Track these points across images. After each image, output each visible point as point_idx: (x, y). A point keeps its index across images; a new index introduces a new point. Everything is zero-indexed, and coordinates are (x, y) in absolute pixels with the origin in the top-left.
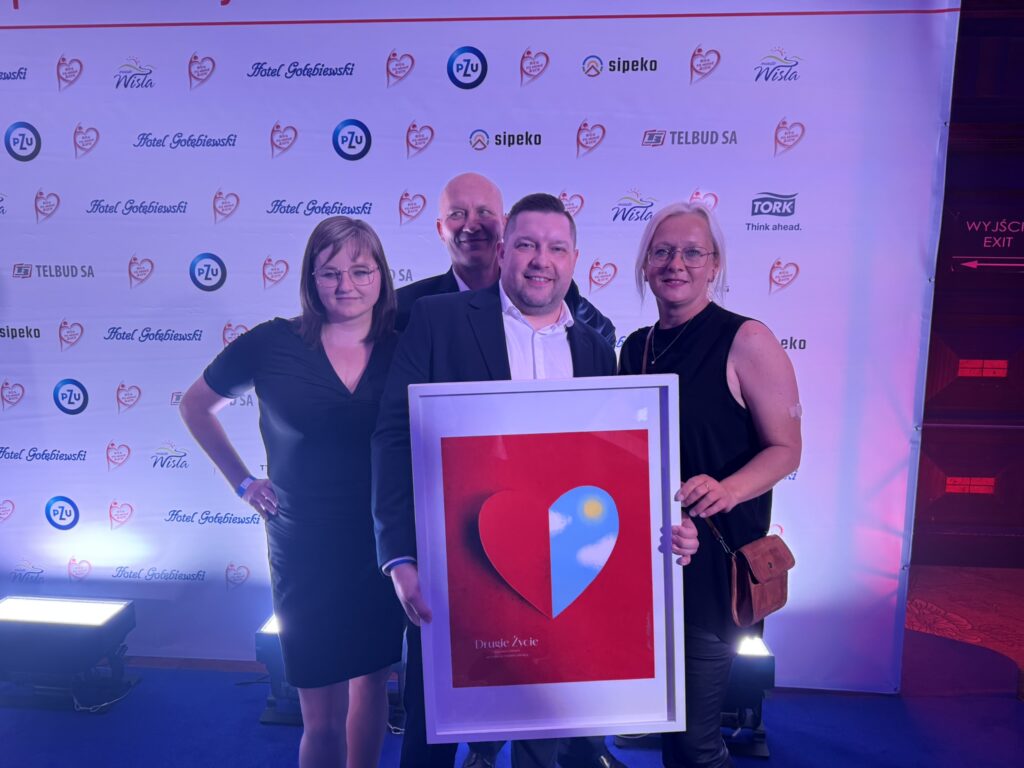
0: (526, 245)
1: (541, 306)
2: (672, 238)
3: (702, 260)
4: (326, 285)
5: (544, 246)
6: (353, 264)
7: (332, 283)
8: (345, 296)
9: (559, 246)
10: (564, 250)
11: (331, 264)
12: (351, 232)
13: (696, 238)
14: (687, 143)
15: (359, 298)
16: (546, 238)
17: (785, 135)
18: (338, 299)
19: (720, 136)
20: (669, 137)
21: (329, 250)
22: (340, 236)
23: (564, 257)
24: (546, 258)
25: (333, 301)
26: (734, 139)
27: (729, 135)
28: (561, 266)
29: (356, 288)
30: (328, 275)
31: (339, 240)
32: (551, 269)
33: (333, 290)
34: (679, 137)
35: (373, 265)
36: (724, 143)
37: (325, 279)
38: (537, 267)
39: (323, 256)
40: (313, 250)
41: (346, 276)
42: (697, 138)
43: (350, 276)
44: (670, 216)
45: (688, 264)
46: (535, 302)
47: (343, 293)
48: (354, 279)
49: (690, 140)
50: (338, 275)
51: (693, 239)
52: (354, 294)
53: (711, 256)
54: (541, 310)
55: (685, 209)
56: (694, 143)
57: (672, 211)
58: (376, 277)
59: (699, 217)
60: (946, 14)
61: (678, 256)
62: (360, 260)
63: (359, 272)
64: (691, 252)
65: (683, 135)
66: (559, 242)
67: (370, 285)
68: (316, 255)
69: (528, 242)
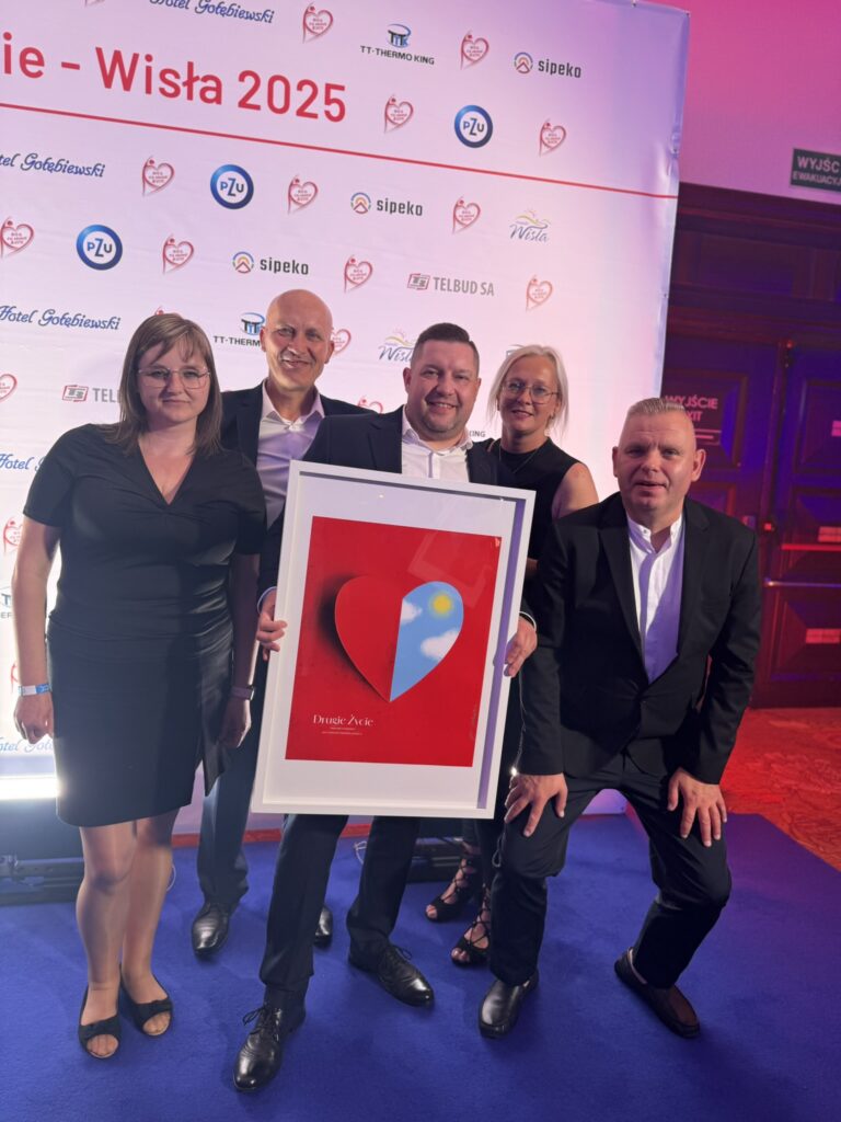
0: (432, 373)
1: (442, 432)
2: (523, 375)
3: (547, 399)
4: (152, 386)
5: (449, 375)
6: (185, 364)
7: (160, 384)
8: (173, 398)
9: (462, 374)
10: (467, 379)
11: (161, 362)
12: (183, 331)
13: (545, 376)
14: (449, 290)
15: (189, 403)
16: (450, 367)
17: (536, 291)
18: (164, 401)
19: (479, 286)
20: (432, 282)
21: (158, 348)
22: (171, 333)
23: (466, 385)
24: (450, 386)
25: (159, 403)
26: (491, 291)
27: (487, 287)
28: (465, 393)
29: (186, 392)
30: (154, 375)
31: (171, 337)
32: (455, 396)
33: (160, 391)
34: (441, 283)
35: (204, 369)
36: (482, 294)
37: (150, 379)
38: (441, 395)
39: (151, 354)
40: (139, 347)
41: (176, 376)
42: (458, 286)
43: (180, 378)
44: (524, 356)
45: (535, 399)
46: (437, 428)
47: (172, 394)
48: (184, 380)
49: (452, 287)
50: (167, 376)
51: (541, 378)
52: (183, 397)
53: (555, 396)
54: (443, 435)
55: (538, 352)
56: (455, 290)
57: (528, 352)
58: (205, 382)
59: (548, 360)
60: (666, 200)
61: (527, 392)
62: (192, 362)
63: (190, 373)
64: (538, 389)
65: (445, 282)
66: (462, 371)
67: (200, 388)
68: (143, 353)
69: (433, 370)
